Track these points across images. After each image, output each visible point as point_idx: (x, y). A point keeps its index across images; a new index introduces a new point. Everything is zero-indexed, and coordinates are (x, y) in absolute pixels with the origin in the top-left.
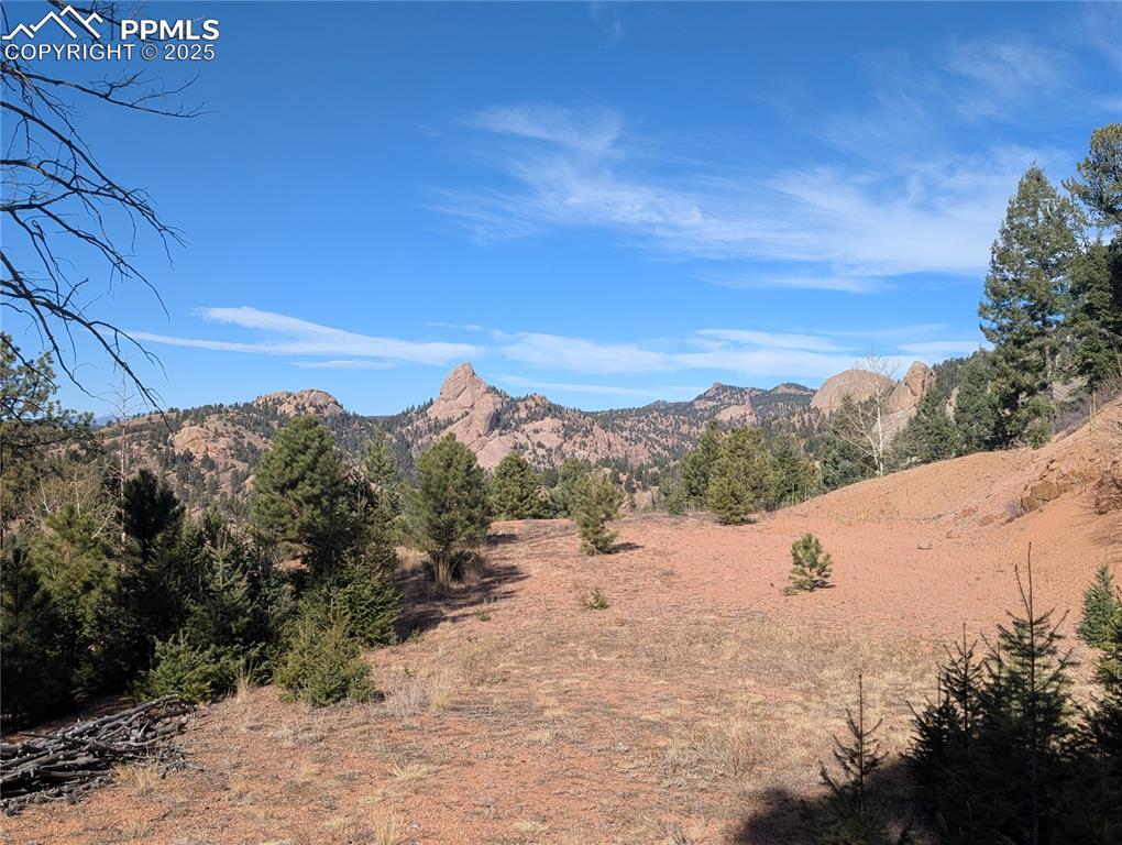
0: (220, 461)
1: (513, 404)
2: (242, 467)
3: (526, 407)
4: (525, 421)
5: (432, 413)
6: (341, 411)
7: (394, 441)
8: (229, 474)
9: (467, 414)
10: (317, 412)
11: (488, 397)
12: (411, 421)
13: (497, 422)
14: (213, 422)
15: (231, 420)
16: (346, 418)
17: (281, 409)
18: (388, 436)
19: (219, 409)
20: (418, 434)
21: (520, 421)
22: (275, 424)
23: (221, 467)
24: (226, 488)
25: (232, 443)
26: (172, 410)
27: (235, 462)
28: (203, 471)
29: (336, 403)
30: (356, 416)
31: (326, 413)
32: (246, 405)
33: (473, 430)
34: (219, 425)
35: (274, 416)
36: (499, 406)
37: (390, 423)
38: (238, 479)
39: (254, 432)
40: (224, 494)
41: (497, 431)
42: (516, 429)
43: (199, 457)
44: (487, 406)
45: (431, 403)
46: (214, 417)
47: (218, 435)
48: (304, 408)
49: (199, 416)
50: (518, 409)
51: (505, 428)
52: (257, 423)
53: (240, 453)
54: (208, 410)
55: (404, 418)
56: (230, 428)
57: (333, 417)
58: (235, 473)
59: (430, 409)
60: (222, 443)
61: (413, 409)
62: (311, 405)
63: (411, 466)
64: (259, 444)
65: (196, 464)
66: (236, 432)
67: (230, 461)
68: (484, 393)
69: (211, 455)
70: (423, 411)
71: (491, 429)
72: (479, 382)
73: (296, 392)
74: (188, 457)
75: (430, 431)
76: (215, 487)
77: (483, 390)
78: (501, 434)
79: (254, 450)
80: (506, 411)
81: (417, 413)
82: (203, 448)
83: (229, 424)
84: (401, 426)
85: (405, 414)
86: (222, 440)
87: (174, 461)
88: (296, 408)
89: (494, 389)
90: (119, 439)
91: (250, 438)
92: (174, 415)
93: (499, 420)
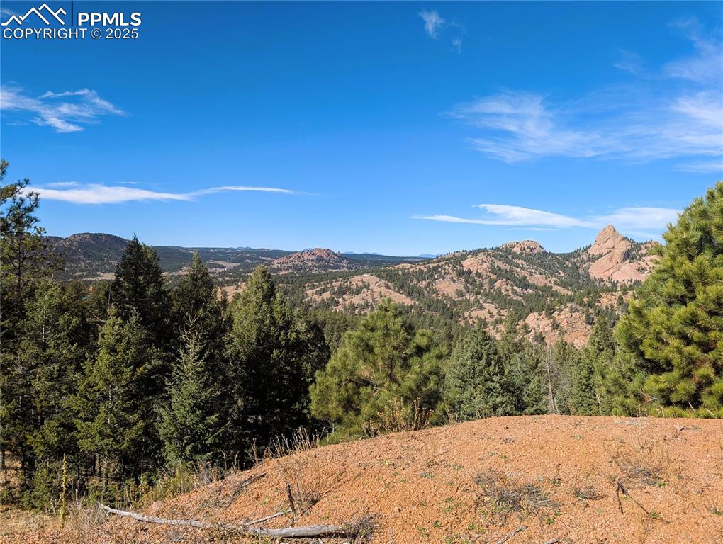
0: (484, 274)
1: (638, 246)
2: (494, 277)
3: (646, 248)
4: (645, 255)
5: (591, 251)
6: (542, 251)
7: (570, 265)
8: (488, 280)
9: (610, 251)
10: (531, 251)
11: (623, 242)
12: (579, 256)
13: (628, 256)
14: (481, 256)
15: (490, 255)
16: (545, 254)
17: (513, 250)
18: (567, 263)
19: (485, 250)
20: (583, 262)
21: (642, 255)
22: (510, 257)
23: (484, 277)
24: (486, 286)
25: (490, 266)
26: (464, 251)
27: (491, 275)
28: (476, 278)
29: (540, 247)
30: (550, 253)
31: (535, 252)
32: (497, 248)
33: (614, 260)
34: (484, 257)
35: (510, 253)
36: (629, 247)
37: (567, 257)
38: (492, 283)
39: (500, 261)
40: (485, 289)
41: (628, 261)
42: (639, 260)
43: (474, 272)
44: (623, 247)
45: (590, 246)
46: (482, 254)
47: (483, 262)
48: (524, 249)
49: (475, 253)
50: (641, 249)
51: (633, 259)
52: (501, 256)
53: (493, 271)
54: (480, 251)
55: (576, 254)
56: (489, 259)
57: (539, 254)
58: (491, 279)
59: (590, 249)
60: (485, 265)
61: (580, 249)
62: (528, 248)
63: (579, 278)
64: (502, 266)
65: (473, 275)
66: (491, 261)
67: (489, 274)
68: (620, 240)
69: (480, 271)
70: (585, 250)
71: (624, 259)
72: (618, 234)
73: (521, 242)
74: (470, 272)
75: (589, 261)
76: (481, 286)
77: (620, 239)
78: (630, 262)
79: (499, 269)
80: (633, 250)
81: (583, 251)
82: (476, 268)
83: (489, 257)
84: (574, 258)
85: (576, 252)
86: (485, 264)
87: (463, 274)
88: (521, 249)
89: (626, 238)
90: (440, 264)
91: (499, 263)
92: (464, 253)
93: (629, 255)
